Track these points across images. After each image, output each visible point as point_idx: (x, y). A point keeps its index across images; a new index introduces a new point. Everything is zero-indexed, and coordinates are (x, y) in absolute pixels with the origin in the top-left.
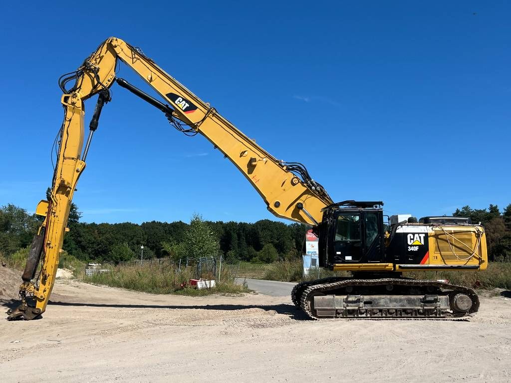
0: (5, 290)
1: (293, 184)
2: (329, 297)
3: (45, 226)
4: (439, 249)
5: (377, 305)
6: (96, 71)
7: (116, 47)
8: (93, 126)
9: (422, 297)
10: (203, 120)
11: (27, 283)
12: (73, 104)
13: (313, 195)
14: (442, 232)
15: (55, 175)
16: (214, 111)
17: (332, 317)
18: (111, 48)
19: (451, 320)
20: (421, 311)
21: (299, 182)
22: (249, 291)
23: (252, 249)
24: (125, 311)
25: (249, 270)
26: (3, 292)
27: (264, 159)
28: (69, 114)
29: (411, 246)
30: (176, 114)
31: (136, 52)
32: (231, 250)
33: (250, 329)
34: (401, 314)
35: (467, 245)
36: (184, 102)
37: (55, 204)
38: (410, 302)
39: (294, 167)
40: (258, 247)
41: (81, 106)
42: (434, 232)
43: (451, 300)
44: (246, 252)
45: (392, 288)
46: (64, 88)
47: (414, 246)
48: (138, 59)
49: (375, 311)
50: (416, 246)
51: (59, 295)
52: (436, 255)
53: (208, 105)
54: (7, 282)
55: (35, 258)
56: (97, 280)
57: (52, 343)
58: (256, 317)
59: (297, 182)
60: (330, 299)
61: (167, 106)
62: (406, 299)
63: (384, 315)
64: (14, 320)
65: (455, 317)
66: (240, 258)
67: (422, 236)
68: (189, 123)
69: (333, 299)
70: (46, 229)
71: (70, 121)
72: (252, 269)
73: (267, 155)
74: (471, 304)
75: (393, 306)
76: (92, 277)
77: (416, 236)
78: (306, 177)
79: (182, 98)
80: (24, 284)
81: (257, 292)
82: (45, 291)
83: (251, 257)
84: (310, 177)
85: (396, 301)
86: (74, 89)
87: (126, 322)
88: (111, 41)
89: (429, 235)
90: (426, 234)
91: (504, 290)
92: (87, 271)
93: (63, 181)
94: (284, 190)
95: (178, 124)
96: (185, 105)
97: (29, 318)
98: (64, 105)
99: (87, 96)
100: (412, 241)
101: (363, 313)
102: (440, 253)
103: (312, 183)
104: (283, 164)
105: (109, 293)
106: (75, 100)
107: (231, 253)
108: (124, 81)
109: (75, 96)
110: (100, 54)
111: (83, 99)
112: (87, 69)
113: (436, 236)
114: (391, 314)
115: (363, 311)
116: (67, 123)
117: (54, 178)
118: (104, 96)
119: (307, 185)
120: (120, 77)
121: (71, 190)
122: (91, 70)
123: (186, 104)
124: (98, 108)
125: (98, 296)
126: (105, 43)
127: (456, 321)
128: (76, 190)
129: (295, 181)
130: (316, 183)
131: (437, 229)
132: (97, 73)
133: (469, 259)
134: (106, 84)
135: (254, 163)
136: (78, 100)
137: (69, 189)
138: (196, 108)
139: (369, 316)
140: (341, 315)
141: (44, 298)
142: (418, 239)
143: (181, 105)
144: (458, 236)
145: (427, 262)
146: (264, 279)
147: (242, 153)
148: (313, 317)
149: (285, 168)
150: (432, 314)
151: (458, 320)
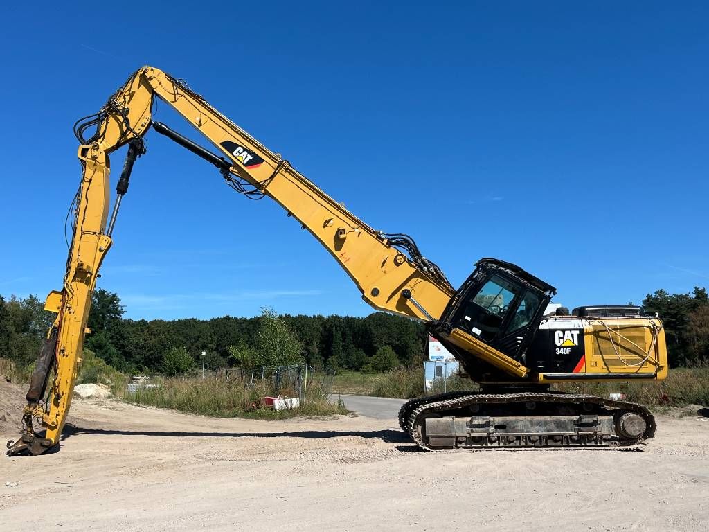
0: (9, 415)
1: (397, 264)
2: (445, 419)
3: (57, 326)
4: (599, 351)
5: (514, 429)
6: (125, 113)
7: (151, 79)
8: (122, 189)
9: (575, 418)
10: (272, 178)
11: (33, 404)
12: (94, 158)
13: (425, 279)
14: (603, 328)
15: (70, 256)
16: (287, 165)
17: (451, 448)
18: (145, 81)
19: (617, 450)
20: (575, 438)
21: (405, 261)
22: (345, 412)
23: (362, 354)
24: (169, 442)
25: (356, 382)
26: (7, 417)
27: (357, 230)
28: (89, 173)
29: (560, 347)
30: (235, 170)
31: (179, 86)
32: (332, 355)
33: (336, 464)
34: (547, 443)
35: (638, 345)
36: (245, 153)
37: (71, 296)
38: (559, 425)
39: (399, 240)
40: (371, 351)
41: (104, 161)
42: (591, 328)
43: (617, 421)
44: (354, 359)
45: (535, 406)
46: (81, 137)
47: (563, 347)
48: (182, 96)
49: (510, 438)
50: (567, 347)
51: (85, 421)
52: (595, 360)
53: (278, 156)
54: (12, 404)
55: (45, 370)
56: (142, 399)
57: (60, 486)
58: (347, 448)
59: (403, 260)
60: (448, 422)
61: (222, 158)
62: (554, 421)
63: (523, 444)
64: (17, 455)
65: (622, 445)
66: (345, 366)
67: (576, 333)
68: (253, 182)
69: (452, 423)
70: (58, 330)
71: (90, 181)
72: (360, 382)
73: (360, 224)
74: (644, 428)
75: (536, 431)
76: (135, 396)
77: (567, 333)
78: (415, 253)
79: (243, 148)
80: (29, 405)
81: (356, 413)
82: (58, 415)
83: (361, 364)
84: (420, 255)
85: (539, 424)
86: (96, 138)
87: (167, 457)
88: (145, 72)
89: (585, 332)
90: (581, 331)
91: (701, 407)
92: (129, 387)
93: (80, 265)
94: (385, 272)
95: (238, 183)
96: (247, 157)
97: (37, 453)
98: (81, 160)
99: (113, 147)
100: (561, 340)
101: (495, 442)
102: (602, 357)
103: (423, 262)
104: (383, 237)
105: (155, 417)
106: (96, 153)
107: (333, 359)
108: (163, 126)
109: (96, 148)
110: (130, 89)
111: (108, 152)
112: (112, 110)
113: (596, 333)
114: (533, 442)
115: (493, 439)
116: (85, 185)
117: (69, 261)
118: (136, 147)
119: (417, 265)
120: (158, 121)
121: (93, 276)
122: (117, 112)
123: (249, 155)
124: (127, 163)
125: (138, 421)
126: (137, 73)
127: (624, 450)
128: (99, 276)
129: (400, 259)
130: (429, 261)
131: (596, 323)
132: (125, 116)
133: (642, 364)
134: (138, 130)
135: (342, 236)
136: (101, 153)
137: (89, 275)
138: (262, 161)
139: (502, 445)
140: (463, 445)
141: (57, 426)
142: (570, 338)
143: (241, 157)
144: (626, 333)
145: (583, 369)
146: (372, 395)
147: (326, 222)
148: (424, 448)
149: (385, 242)
150: (590, 442)
151: (627, 450)
